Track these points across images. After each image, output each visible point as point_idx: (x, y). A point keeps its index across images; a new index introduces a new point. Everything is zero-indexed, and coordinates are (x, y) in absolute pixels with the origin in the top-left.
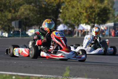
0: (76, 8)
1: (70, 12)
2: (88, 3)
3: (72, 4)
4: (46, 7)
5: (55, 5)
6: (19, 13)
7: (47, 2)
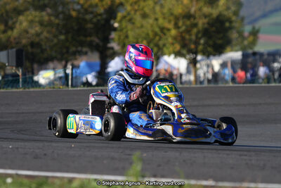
0: (153, 16)
1: (138, 28)
2: (180, 6)
3: (143, 8)
4: (81, 15)
5: (101, 10)
6: (15, 33)
7: (82, 6)
